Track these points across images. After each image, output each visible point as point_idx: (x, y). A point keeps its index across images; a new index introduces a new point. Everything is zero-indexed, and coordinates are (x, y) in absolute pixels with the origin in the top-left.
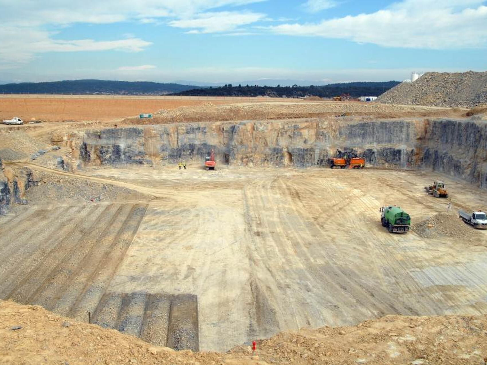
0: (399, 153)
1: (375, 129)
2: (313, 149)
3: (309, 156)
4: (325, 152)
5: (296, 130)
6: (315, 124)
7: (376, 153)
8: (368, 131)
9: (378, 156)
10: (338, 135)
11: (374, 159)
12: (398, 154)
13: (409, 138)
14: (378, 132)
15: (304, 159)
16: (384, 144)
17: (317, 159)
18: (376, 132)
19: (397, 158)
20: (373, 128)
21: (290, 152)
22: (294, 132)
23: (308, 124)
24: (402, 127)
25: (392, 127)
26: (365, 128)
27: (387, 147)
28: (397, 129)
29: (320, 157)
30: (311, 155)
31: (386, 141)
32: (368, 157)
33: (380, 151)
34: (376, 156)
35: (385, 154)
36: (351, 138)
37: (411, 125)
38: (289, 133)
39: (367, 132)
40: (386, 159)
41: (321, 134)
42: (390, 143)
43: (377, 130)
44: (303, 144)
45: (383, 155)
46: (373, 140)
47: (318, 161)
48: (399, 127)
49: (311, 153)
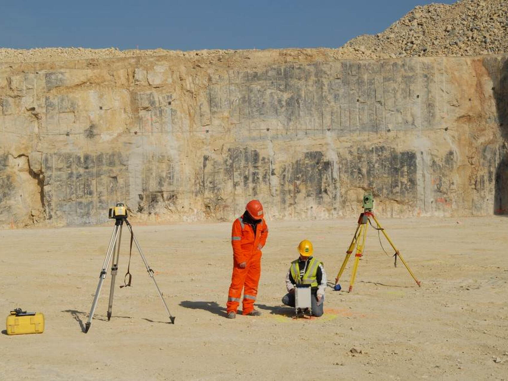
0: (410, 165)
1: (326, 88)
2: (120, 155)
3: (105, 179)
4: (164, 166)
5: (54, 91)
6: (122, 73)
7: (336, 167)
8: (303, 94)
9: (344, 177)
10: (206, 108)
11: (330, 188)
12: (405, 169)
13: (433, 116)
14: (336, 97)
15: (91, 193)
16: (356, 137)
17: (135, 192)
18: (330, 97)
19: (405, 180)
20: (319, 84)
21: (36, 168)
22: (47, 99)
23: (97, 71)
24: (408, 80)
25: (379, 78)
26: (293, 82)
27: (369, 145)
28: (396, 86)
29: (146, 181)
30: (115, 178)
31: (363, 128)
32: (311, 179)
33: (349, 158)
34: (336, 176)
35: (364, 171)
36: (250, 116)
37: (436, 71)
38: (28, 101)
39: (299, 96)
40: (370, 184)
41: (146, 104)
42: (377, 132)
43: (331, 88)
44: (82, 139)
45: (360, 170)
46: (322, 125)
47: (141, 197)
48: (400, 79)
49: (116, 170)
